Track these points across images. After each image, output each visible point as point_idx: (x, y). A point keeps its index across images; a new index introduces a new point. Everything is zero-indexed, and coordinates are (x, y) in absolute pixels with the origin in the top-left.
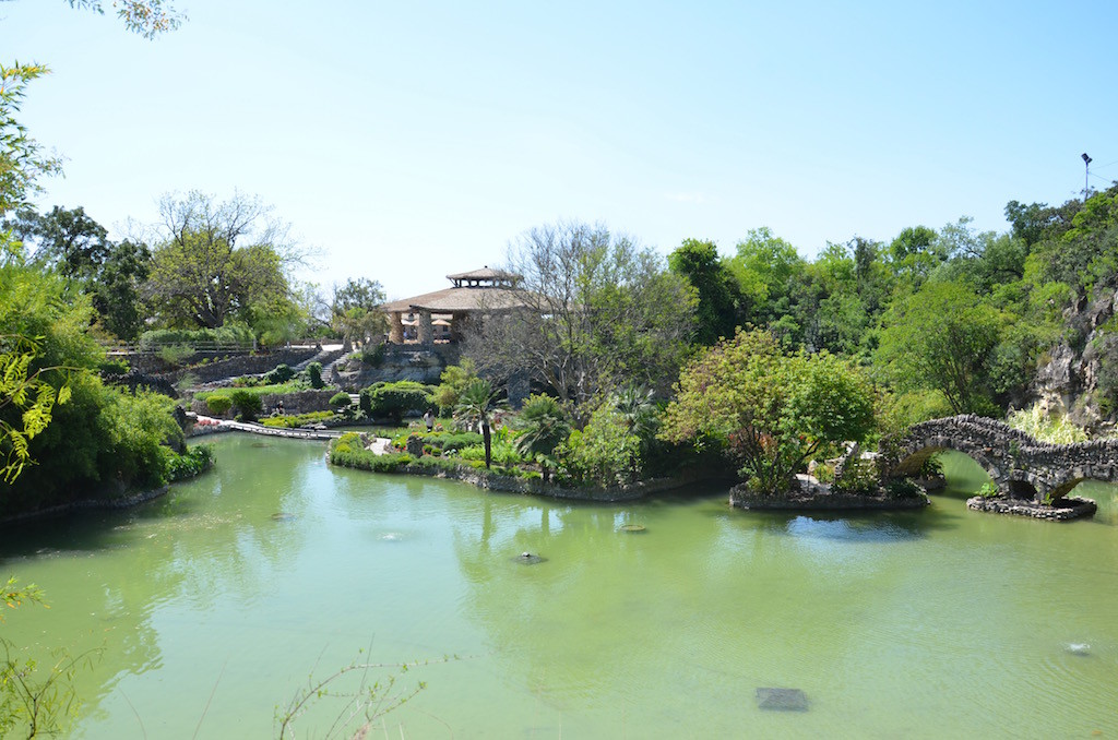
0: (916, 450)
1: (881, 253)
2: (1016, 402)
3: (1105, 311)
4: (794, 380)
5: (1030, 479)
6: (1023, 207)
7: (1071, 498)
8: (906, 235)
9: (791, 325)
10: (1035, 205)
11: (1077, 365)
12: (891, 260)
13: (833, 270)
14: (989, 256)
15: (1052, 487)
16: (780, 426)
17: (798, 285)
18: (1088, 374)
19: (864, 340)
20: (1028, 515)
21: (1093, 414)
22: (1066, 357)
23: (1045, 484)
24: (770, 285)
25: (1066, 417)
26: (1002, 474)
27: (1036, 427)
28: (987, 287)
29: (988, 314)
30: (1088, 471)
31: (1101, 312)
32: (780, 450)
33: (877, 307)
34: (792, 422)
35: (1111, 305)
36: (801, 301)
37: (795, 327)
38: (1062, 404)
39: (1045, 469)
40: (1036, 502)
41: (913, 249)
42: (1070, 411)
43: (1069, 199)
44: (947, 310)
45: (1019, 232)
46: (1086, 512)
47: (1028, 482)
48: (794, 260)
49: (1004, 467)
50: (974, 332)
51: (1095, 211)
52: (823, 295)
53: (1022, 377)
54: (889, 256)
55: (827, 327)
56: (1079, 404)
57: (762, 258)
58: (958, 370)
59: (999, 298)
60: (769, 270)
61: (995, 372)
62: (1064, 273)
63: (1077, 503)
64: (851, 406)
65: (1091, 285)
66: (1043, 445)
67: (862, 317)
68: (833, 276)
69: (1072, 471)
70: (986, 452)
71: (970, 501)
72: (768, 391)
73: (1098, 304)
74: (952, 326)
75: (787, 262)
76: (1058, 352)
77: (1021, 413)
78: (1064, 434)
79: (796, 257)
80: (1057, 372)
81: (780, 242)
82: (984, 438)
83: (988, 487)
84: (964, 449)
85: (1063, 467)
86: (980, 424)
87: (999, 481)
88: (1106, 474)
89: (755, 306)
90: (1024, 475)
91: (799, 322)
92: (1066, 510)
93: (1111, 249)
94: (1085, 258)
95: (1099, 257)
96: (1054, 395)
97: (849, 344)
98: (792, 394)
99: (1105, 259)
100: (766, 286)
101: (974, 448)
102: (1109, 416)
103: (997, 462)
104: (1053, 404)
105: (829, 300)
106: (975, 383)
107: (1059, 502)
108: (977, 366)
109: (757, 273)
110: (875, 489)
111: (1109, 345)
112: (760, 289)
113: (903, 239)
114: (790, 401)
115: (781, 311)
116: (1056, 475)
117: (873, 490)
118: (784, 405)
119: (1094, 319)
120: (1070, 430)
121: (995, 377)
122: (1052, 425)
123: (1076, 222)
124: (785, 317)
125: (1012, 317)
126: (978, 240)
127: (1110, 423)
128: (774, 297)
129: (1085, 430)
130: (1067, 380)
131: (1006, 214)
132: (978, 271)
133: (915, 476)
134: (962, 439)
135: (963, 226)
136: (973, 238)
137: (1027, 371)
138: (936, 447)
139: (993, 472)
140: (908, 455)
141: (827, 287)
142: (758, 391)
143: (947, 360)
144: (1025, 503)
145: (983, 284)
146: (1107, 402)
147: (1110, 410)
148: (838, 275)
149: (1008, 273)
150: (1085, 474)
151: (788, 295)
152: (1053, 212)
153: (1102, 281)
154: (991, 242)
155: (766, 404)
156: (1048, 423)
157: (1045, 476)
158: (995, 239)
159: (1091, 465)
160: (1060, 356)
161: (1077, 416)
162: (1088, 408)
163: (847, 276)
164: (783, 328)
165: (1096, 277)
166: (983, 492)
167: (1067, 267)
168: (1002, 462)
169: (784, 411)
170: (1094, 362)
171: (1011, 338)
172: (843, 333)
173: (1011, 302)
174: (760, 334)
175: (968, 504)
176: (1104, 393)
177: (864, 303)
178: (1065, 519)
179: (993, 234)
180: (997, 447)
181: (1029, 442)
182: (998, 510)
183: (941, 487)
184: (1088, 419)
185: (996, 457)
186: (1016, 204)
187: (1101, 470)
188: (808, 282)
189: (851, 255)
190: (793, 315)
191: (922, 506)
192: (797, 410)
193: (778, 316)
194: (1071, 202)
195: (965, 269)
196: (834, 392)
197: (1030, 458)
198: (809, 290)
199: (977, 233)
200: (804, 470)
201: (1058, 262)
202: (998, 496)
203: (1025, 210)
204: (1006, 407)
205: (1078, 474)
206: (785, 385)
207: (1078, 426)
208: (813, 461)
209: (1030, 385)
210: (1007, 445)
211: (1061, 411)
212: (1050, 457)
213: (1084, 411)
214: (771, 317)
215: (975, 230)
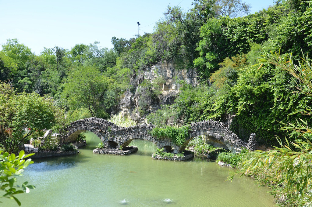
0: (74, 132)
1: (67, 53)
2: (113, 112)
3: (142, 79)
4: (20, 105)
5: (115, 141)
6: (118, 39)
7: (129, 147)
8: (77, 47)
9: (28, 81)
10: (121, 39)
11: (133, 98)
12: (71, 57)
13: (47, 59)
14: (106, 57)
15: (122, 143)
16: (13, 124)
17: (32, 64)
18: (136, 101)
19: (60, 88)
20: (114, 154)
21: (138, 116)
22: (129, 95)
23: (120, 142)
24: (19, 64)
25: (130, 117)
26: (105, 139)
27: (120, 121)
28: (105, 69)
29: (105, 79)
30: (134, 136)
31: (140, 79)
32: (13, 135)
33: (65, 75)
34: (18, 123)
35: (144, 77)
36: (33, 71)
37: (30, 82)
38: (128, 113)
39: (120, 137)
40: (117, 149)
41: (79, 53)
42: (131, 115)
43: (131, 38)
44: (89, 77)
45: (116, 48)
46: (134, 151)
47: (114, 142)
48: (30, 54)
49: (106, 136)
50: (99, 86)
51: (139, 43)
52: (43, 69)
53: (116, 102)
54: (70, 55)
55: (44, 83)
56: (134, 112)
57: (14, 52)
58: (93, 100)
59: (109, 73)
60: (18, 57)
61: (106, 101)
62: (129, 65)
63: (132, 148)
64: (44, 115)
65: (137, 70)
66: (120, 128)
67: (58, 79)
68: (47, 62)
69: (129, 137)
70: (100, 131)
71: (94, 150)
72: (7, 110)
73: (139, 76)
74: (91, 84)
75: (27, 55)
76: (127, 93)
77: (115, 116)
78: (129, 123)
79: (31, 52)
80: (127, 101)
81: (23, 45)
82: (99, 126)
83: (100, 145)
84: (92, 130)
85: (126, 135)
86: (98, 120)
87: (104, 142)
88: (140, 137)
89: (11, 73)
90: (113, 139)
91: (32, 80)
92: (127, 151)
93: (143, 57)
94: (136, 59)
95: (140, 59)
96: (126, 109)
97: (53, 90)
98: (18, 110)
99: (142, 60)
100: (17, 65)
101: (95, 130)
102: (143, 116)
103: (103, 135)
104: (125, 112)
105: (45, 72)
106: (100, 105)
107: (125, 148)
108: (101, 99)
109: (12, 58)
110: (57, 148)
111: (142, 91)
112: (14, 65)
113: (76, 49)
114: (17, 114)
115: (23, 75)
116: (124, 139)
117: (56, 149)
118: (15, 115)
119: (138, 82)
120: (131, 121)
121: (106, 103)
122: (125, 120)
123: (133, 46)
124: (26, 78)
125: (113, 80)
126: (102, 51)
127: (143, 119)
128: (20, 69)
129: (136, 122)
130: (130, 103)
131: (112, 41)
132: (102, 63)
133: (74, 142)
134: (91, 127)
135: (96, 45)
136: (100, 50)
137: (117, 100)
138: (82, 130)
139: (102, 139)
140: (71, 134)
141: (44, 66)
142: (3, 110)
143: (89, 97)
144: (114, 149)
145: (104, 68)
146: (142, 111)
147: (143, 114)
148: (49, 61)
149: (112, 64)
150: (133, 138)
151: (27, 69)
152: (127, 42)
153: (141, 68)
154: (106, 52)
155: (6, 115)
156: (124, 119)
157: (120, 139)
158: (108, 51)
159: (135, 134)
160: (128, 95)
161: (133, 116)
162: (136, 113)
163: (52, 62)
164: (24, 83)
165: (139, 66)
166: (99, 146)
167: (130, 62)
168: (105, 135)
169: (14, 118)
170: (138, 97)
171: (112, 88)
172: (51, 85)
173: (113, 75)
174: (4, 85)
175: (93, 152)
176: (141, 108)
177: (59, 74)
178: (127, 154)
179: (107, 49)
180: (104, 129)
181: (115, 127)
182: (104, 153)
183: (85, 146)
184: (136, 118)
185: (103, 133)
186: (115, 38)
187: (138, 136)
188: (36, 63)
189: (54, 54)
190: (30, 77)
191: (76, 154)
192: (20, 118)
193: (22, 78)
194: (132, 39)
195: (97, 62)
196: (37, 110)
197: (115, 133)
198: (36, 67)
199: (101, 48)
200: (28, 142)
201: (127, 61)
202: (104, 148)
203: (118, 40)
204: (110, 114)
205: (131, 138)
206: (15, 107)
207: (133, 120)
208: (32, 138)
209: (118, 106)
210: (107, 128)
211: (128, 115)
212: (122, 132)
213: (135, 115)
214: (19, 78)
215: (100, 47)
